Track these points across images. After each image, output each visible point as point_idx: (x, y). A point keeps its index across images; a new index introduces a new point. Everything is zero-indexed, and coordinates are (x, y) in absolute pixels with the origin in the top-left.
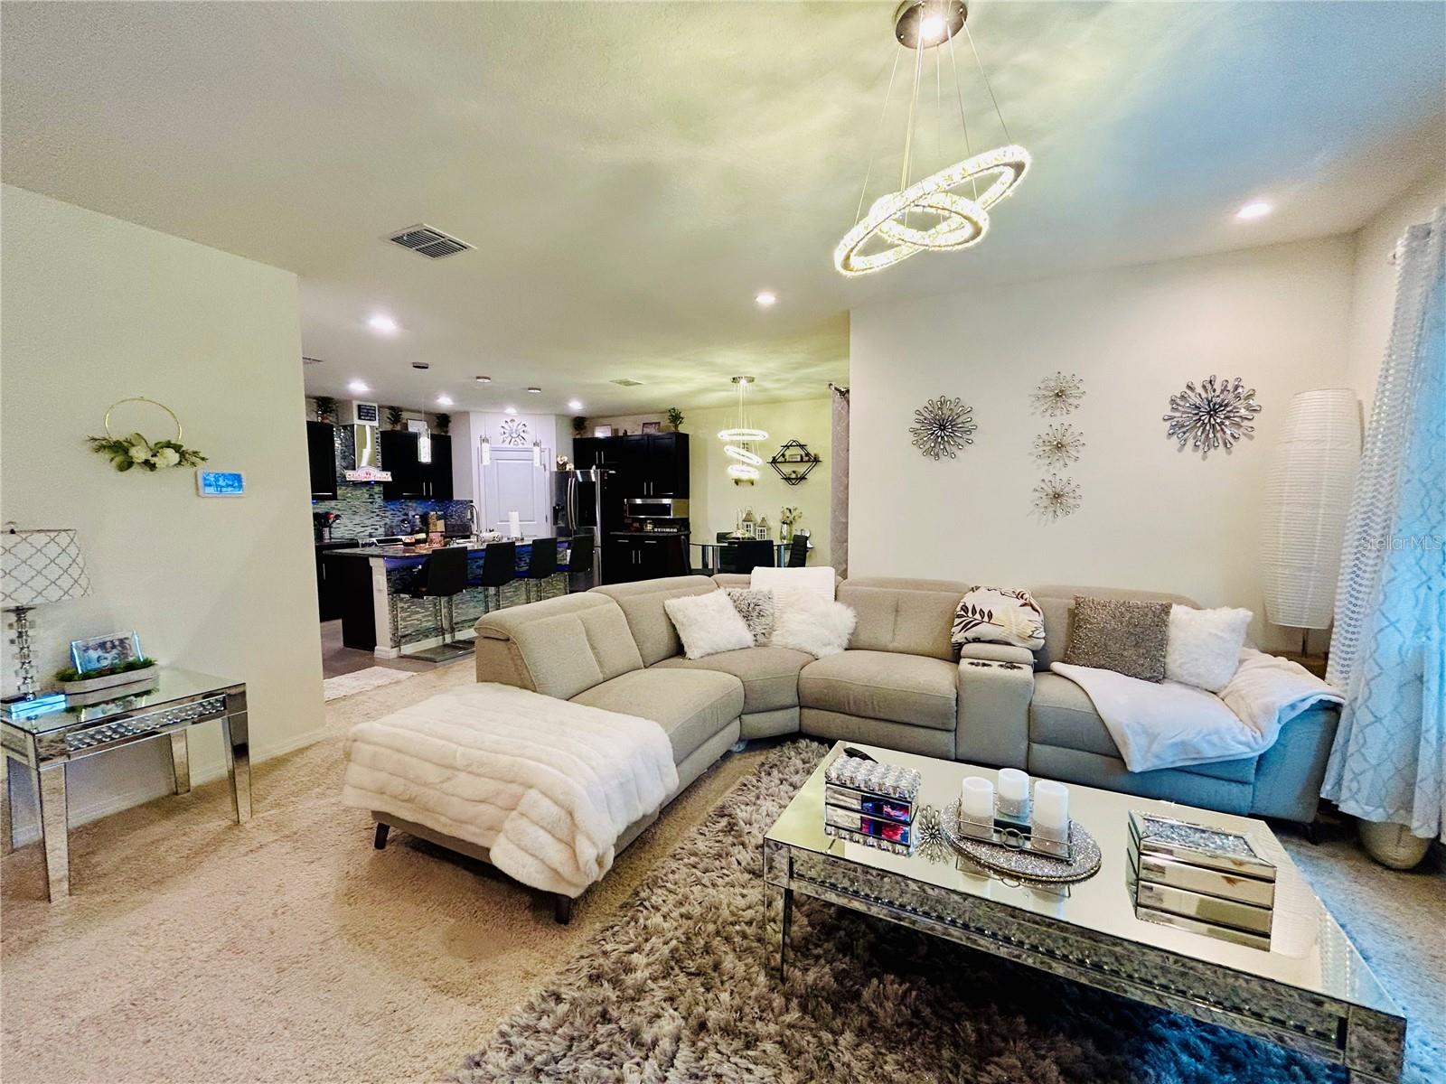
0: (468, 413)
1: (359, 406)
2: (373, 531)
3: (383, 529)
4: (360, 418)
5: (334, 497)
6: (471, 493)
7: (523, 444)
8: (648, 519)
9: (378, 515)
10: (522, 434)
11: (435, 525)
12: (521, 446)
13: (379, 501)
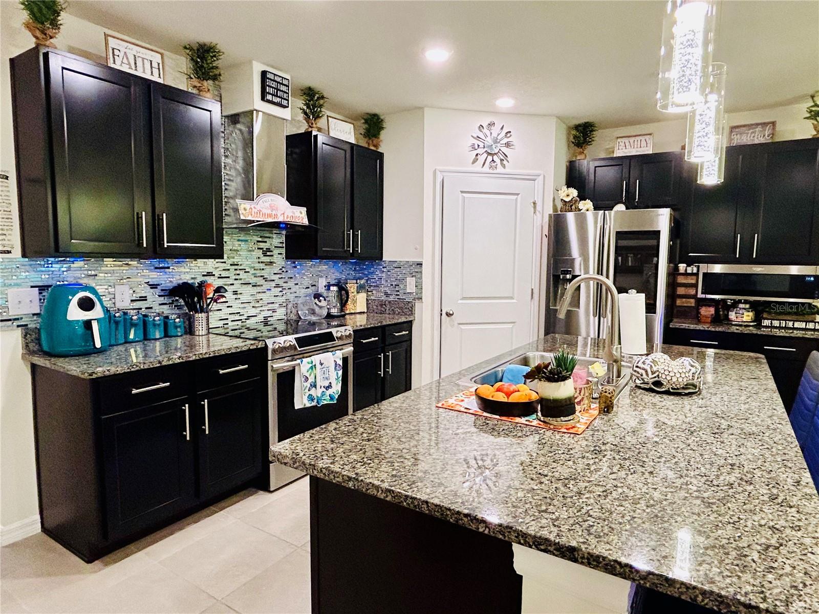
0: (421, 109)
1: (264, 74)
2: (269, 313)
3: (283, 310)
4: (263, 98)
5: (217, 254)
6: (420, 250)
7: (504, 166)
8: (740, 302)
9: (277, 286)
10: (504, 150)
11: (355, 302)
12: (500, 169)
13: (279, 259)
